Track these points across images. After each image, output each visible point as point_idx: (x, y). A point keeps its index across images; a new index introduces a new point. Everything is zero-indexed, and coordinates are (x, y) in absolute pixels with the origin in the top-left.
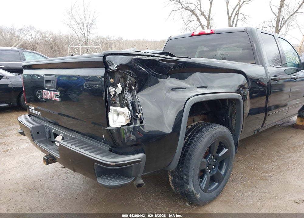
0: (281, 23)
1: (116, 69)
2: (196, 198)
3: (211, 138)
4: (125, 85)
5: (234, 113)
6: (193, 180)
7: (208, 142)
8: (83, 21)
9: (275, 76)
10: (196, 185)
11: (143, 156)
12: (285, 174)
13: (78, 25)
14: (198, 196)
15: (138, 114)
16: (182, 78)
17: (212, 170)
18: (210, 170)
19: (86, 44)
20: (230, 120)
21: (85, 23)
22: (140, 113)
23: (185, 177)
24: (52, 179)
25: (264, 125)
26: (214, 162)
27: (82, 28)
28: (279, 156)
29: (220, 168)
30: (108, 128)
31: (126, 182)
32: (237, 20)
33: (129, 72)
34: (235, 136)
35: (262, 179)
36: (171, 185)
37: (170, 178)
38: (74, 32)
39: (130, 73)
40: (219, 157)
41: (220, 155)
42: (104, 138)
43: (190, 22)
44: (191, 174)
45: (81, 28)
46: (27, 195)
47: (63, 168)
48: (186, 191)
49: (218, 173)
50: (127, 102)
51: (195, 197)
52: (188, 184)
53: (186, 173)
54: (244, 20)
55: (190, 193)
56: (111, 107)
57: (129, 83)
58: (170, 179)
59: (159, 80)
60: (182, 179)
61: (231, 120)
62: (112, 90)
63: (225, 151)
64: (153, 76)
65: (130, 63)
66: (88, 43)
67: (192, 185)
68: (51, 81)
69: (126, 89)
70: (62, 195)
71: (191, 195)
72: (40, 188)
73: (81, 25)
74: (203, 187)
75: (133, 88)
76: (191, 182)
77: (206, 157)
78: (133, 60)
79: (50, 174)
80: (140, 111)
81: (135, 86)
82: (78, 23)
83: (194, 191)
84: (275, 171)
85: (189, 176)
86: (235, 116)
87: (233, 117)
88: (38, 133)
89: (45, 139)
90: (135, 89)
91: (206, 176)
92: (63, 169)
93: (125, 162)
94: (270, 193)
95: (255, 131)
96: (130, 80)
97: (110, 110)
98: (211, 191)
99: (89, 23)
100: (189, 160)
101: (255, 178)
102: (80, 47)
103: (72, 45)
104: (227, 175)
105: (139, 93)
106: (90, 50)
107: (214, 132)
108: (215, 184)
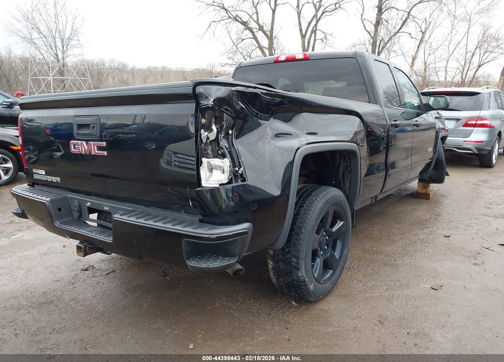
0: (379, 47)
1: (213, 104)
2: (308, 290)
3: (325, 204)
4: (221, 127)
5: (348, 172)
6: (305, 263)
7: (322, 210)
8: (54, 32)
9: (395, 121)
10: (309, 271)
11: (250, 226)
12: (414, 257)
13: (44, 39)
14: (311, 287)
15: (239, 169)
16: (287, 120)
17: (324, 251)
18: (322, 252)
19: (61, 73)
20: (342, 182)
21: (57, 36)
22: (241, 167)
23: (294, 260)
24: (73, 286)
25: (383, 191)
26: (326, 240)
27: (53, 45)
28: (401, 235)
29: (334, 248)
30: (198, 189)
31: (229, 262)
32: (315, 40)
33: (226, 109)
34: (351, 203)
35: (386, 264)
36: (272, 275)
37: (271, 264)
38: (38, 52)
39: (228, 111)
40: (332, 233)
41: (335, 229)
42: (191, 204)
43: (242, 41)
44: (302, 255)
45: (50, 46)
46: (39, 312)
47: (85, 270)
48: (296, 280)
49: (332, 255)
50: (224, 152)
51: (307, 288)
52: (298, 269)
53: (295, 253)
54: (325, 41)
55: (301, 282)
56: (203, 159)
57: (226, 124)
58: (270, 267)
59: (261, 121)
60: (289, 263)
61: (344, 183)
62: (204, 134)
63: (340, 224)
64: (254, 115)
65: (229, 96)
66: (66, 72)
67: (304, 271)
68: (91, 126)
69: (221, 134)
70: (99, 307)
71: (301, 286)
72: (57, 301)
73: (50, 39)
74: (316, 275)
75: (230, 132)
76: (302, 267)
77: (317, 232)
78: (232, 92)
79: (66, 280)
80: (240, 165)
81: (232, 129)
82: (45, 37)
83: (307, 280)
84: (400, 254)
85: (300, 258)
86: (349, 176)
87: (346, 177)
88: (60, 210)
89: (70, 218)
90: (232, 134)
91: (318, 260)
92: (86, 272)
93: (229, 234)
94: (399, 281)
95: (372, 198)
96: (227, 120)
97: (201, 162)
98: (326, 281)
99: (66, 37)
100: (298, 234)
101: (376, 264)
102: (50, 78)
103: (35, 75)
104: (343, 258)
105: (238, 140)
106: (70, 84)
107: (328, 196)
108: (328, 272)
